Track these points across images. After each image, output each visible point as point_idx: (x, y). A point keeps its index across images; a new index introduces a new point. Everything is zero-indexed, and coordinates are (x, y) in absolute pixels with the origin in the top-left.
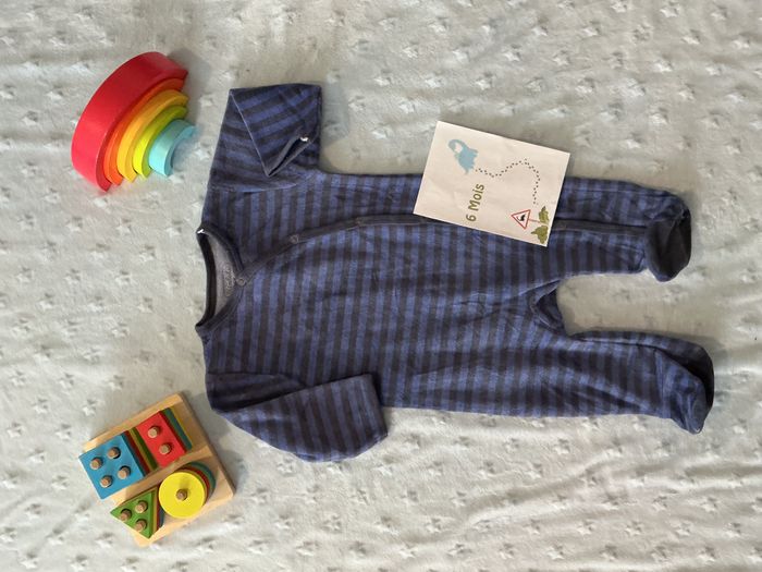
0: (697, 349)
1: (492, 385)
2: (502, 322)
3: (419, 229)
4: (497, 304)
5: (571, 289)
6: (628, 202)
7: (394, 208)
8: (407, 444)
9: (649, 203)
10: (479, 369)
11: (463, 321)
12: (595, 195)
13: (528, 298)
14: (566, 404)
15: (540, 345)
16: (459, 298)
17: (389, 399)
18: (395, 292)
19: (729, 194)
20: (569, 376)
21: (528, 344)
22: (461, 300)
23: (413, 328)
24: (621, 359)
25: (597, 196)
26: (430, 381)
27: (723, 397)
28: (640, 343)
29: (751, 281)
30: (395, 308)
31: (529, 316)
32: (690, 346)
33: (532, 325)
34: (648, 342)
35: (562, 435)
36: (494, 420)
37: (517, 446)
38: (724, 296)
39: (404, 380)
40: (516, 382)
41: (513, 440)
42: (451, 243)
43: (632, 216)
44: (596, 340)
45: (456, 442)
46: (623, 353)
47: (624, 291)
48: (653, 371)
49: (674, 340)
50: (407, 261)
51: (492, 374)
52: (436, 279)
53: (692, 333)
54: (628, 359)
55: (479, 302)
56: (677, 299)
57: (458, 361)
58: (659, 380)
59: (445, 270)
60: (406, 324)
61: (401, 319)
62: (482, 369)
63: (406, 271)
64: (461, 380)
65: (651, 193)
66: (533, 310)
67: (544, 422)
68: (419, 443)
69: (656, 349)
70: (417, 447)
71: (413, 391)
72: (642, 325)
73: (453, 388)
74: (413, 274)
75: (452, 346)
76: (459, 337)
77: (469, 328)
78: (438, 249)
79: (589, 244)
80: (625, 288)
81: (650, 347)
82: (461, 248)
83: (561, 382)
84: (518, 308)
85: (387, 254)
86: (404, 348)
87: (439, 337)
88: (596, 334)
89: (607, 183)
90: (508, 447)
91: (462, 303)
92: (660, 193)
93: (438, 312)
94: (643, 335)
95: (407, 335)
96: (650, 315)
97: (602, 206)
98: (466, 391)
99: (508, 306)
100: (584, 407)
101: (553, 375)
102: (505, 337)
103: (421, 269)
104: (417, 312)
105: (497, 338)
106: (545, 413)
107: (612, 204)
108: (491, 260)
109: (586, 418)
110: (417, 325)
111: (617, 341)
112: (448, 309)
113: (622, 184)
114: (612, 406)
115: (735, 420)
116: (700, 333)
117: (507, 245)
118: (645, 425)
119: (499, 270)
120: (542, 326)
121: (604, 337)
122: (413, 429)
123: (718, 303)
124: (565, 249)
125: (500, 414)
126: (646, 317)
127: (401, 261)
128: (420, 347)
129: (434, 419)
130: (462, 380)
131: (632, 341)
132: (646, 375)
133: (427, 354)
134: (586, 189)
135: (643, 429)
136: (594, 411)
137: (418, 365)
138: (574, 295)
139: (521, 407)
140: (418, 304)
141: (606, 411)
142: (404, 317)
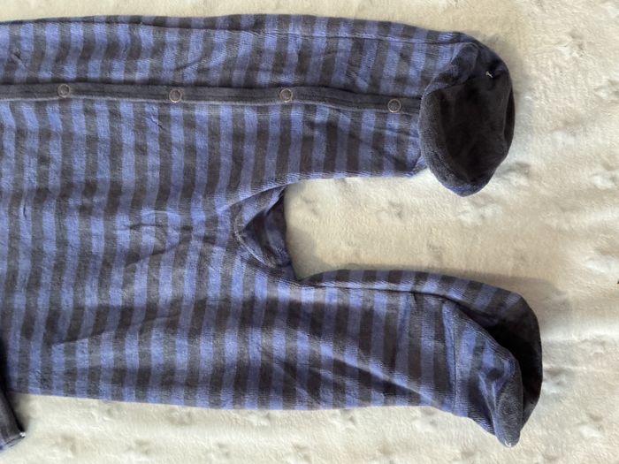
0: (511, 301)
1: (181, 359)
2: (193, 257)
3: (57, 107)
4: (187, 228)
5: (307, 202)
6: (397, 58)
7: (20, 74)
8: (56, 450)
9: (429, 56)
10: (156, 335)
11: (133, 257)
12: (342, 45)
13: (232, 219)
14: (299, 390)
15: (258, 295)
16: (122, 220)
17: (20, 381)
18: (25, 210)
19: (570, 39)
20: (303, 345)
21: (237, 292)
22: (129, 223)
23: (56, 267)
24: (388, 317)
25: (345, 45)
26: (79, 355)
27: (563, 379)
28: (418, 289)
29: (609, 185)
30: (27, 236)
31: (233, 247)
32: (502, 293)
33: (237, 261)
34: (430, 287)
35: (297, 438)
36: (189, 415)
37: (227, 455)
38: (564, 210)
39: (39, 352)
40: (220, 353)
41: (221, 446)
42: (112, 129)
43: (402, 80)
44: (341, 284)
45: (130, 448)
46: (390, 306)
47: (392, 205)
48: (440, 336)
49: (474, 284)
50: (44, 160)
51: (178, 342)
52: (90, 188)
53: (510, 274)
54: (400, 317)
55: (158, 225)
56: (483, 217)
57: (125, 320)
58: (450, 352)
59: (104, 175)
60: (46, 260)
61: (37, 254)
62: (161, 335)
63: (43, 176)
64: (128, 351)
65: (433, 38)
66: (239, 237)
67: (268, 417)
68: (73, 449)
69: (445, 299)
70: (70, 455)
71: (55, 369)
72: (424, 260)
73: (120, 365)
74: (54, 181)
75: (117, 297)
76: (127, 282)
77: (143, 267)
78: (92, 140)
79: (331, 128)
80: (395, 200)
81: (436, 296)
82: (128, 138)
83: (292, 352)
84: (218, 235)
85: (12, 148)
86: (42, 300)
87: (95, 282)
88: (342, 275)
89: (359, 24)
90: (212, 456)
91: (132, 228)
92: (449, 38)
93: (94, 242)
94: (421, 276)
95: (46, 278)
96: (436, 244)
97: (353, 65)
98: (140, 370)
99: (202, 231)
100: (328, 394)
101: (277, 343)
102: (200, 283)
103: (66, 172)
104: (62, 243)
105: (186, 284)
106: (263, 403)
107: (369, 59)
108: (178, 157)
109: (337, 411)
110: (62, 263)
111: (378, 286)
112: (110, 238)
113: (385, 26)
114: (374, 394)
115: (585, 418)
116: (523, 272)
117: (202, 131)
118: (433, 423)
119: (189, 172)
120: (252, 263)
121: (355, 281)
122: (65, 428)
123: (554, 223)
124: (293, 136)
125: (195, 406)
126: (430, 246)
127: (34, 161)
128: (67, 299)
129: (94, 412)
130: (132, 353)
131: (403, 287)
132: (428, 343)
133: (79, 309)
134: (324, 34)
135: (430, 429)
136: (344, 401)
137: (63, 327)
138: (314, 212)
139: (225, 396)
140: (61, 228)
141: (365, 400)
142: (41, 251)
